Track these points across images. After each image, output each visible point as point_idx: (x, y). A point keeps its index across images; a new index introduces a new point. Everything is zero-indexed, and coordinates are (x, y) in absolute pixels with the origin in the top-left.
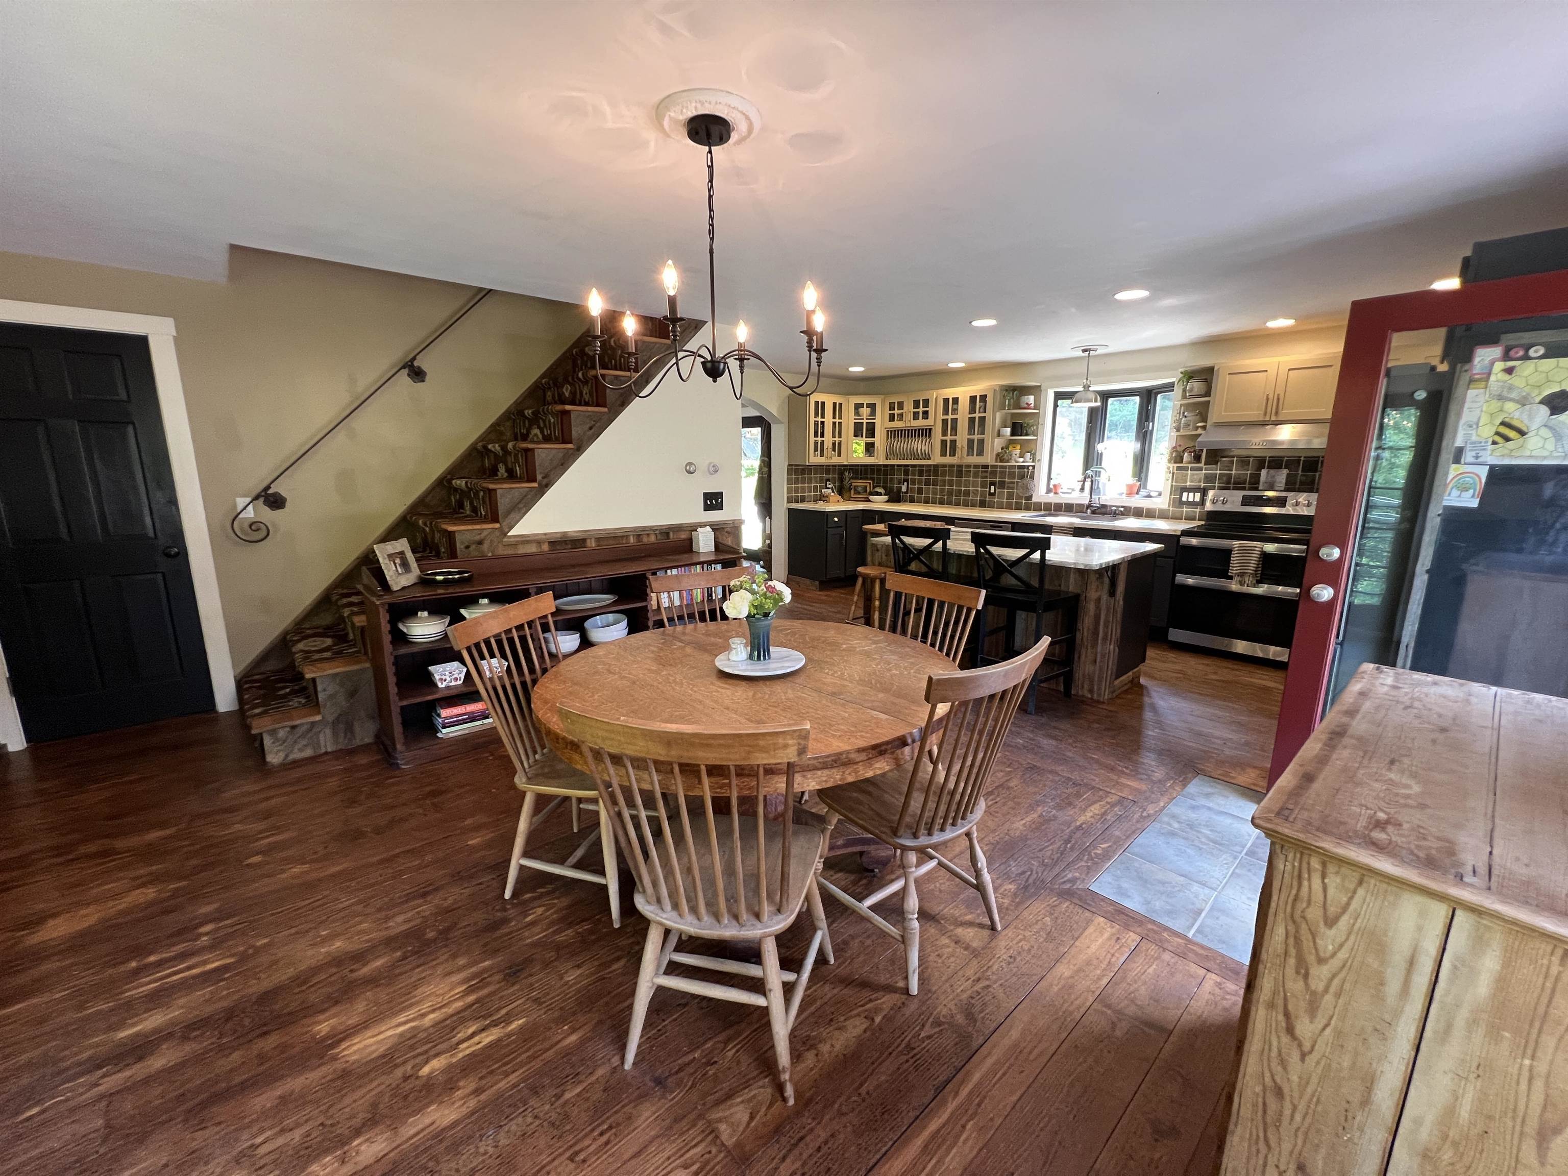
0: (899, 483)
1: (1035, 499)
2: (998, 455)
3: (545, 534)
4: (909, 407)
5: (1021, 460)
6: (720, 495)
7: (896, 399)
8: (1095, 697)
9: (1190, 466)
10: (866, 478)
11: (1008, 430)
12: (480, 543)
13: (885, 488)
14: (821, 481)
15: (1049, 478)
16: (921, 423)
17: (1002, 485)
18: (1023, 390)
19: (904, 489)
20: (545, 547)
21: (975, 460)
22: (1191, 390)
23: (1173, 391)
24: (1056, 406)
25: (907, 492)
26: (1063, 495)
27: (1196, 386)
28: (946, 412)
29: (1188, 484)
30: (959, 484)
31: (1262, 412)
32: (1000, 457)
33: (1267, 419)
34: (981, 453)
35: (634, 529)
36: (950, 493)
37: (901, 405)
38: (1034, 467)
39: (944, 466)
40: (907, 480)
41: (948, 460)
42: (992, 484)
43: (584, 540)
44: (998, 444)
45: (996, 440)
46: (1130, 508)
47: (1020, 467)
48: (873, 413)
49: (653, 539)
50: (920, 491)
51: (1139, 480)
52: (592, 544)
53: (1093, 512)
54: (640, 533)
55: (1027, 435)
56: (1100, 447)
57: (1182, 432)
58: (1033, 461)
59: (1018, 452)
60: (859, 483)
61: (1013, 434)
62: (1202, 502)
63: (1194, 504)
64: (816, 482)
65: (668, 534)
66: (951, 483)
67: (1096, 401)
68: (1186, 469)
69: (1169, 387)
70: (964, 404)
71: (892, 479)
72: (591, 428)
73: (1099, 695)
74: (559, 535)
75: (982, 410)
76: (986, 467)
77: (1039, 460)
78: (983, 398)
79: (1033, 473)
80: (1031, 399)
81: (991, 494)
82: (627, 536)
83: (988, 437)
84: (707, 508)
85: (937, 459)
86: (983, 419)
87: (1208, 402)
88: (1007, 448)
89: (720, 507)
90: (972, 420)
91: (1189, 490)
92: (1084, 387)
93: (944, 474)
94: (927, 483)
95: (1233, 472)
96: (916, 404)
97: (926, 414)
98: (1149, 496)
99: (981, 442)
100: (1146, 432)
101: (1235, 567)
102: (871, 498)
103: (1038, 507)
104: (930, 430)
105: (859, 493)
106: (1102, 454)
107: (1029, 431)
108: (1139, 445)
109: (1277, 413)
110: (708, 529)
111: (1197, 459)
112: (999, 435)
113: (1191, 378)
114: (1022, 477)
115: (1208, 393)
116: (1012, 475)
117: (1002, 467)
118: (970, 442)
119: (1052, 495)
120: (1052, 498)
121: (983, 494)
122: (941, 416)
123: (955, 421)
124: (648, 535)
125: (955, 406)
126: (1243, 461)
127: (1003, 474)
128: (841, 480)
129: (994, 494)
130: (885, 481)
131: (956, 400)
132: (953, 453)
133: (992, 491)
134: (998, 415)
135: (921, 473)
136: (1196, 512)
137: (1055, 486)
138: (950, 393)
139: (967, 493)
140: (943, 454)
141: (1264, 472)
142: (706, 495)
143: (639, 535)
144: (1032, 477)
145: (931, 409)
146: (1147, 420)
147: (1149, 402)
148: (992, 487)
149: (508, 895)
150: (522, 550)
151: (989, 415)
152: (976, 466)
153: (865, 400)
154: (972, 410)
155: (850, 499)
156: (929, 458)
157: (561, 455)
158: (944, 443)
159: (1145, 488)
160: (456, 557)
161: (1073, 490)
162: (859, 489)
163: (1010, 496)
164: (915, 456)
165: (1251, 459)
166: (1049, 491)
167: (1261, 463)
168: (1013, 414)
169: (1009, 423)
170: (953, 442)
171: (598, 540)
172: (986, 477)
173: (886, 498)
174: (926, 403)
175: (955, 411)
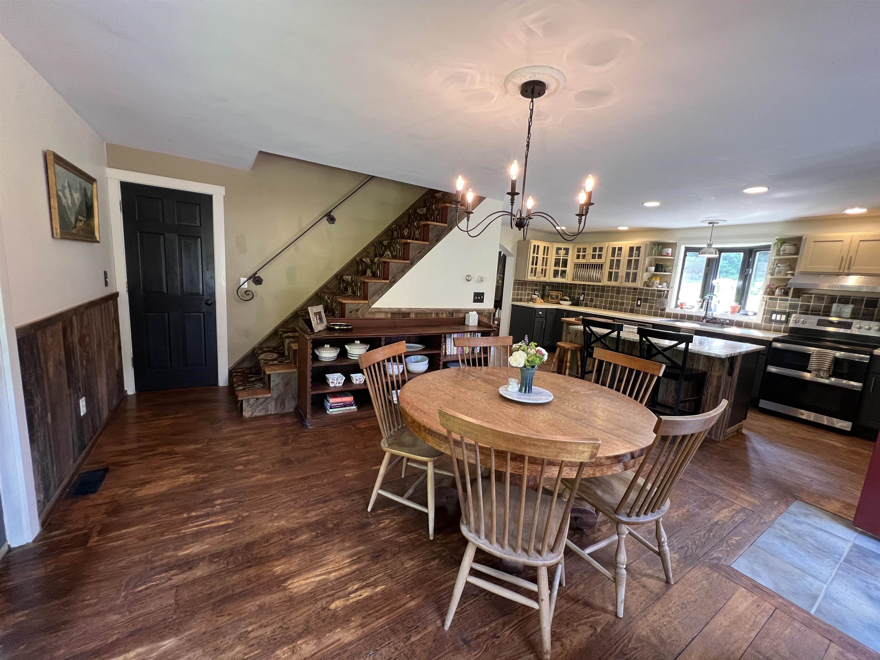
0: (579, 295)
1: (667, 311)
2: (645, 282)
3: (390, 308)
4: (590, 252)
5: (660, 286)
6: (482, 294)
7: (582, 247)
8: (713, 438)
9: (779, 297)
10: (558, 291)
11: (653, 268)
12: (357, 310)
13: (569, 297)
14: (532, 290)
15: (677, 299)
16: (597, 261)
17: (646, 300)
18: (665, 245)
19: (582, 298)
20: (389, 316)
21: (630, 284)
22: (784, 250)
23: (769, 250)
24: (685, 255)
25: (583, 300)
26: (687, 310)
27: (788, 248)
28: (613, 255)
29: (777, 309)
30: (617, 298)
31: (838, 267)
32: (646, 284)
33: (841, 271)
34: (634, 280)
35: (435, 310)
36: (611, 303)
37: (585, 250)
38: (668, 291)
39: (609, 287)
40: (584, 294)
41: (612, 283)
42: (640, 299)
43: (409, 313)
44: (646, 276)
45: (645, 274)
46: (734, 321)
47: (658, 291)
48: (567, 253)
49: (444, 316)
50: (592, 300)
51: (740, 303)
52: (413, 316)
53: (707, 322)
54: (438, 312)
55: (665, 272)
56: (714, 282)
57: (775, 276)
58: (668, 288)
59: (658, 281)
60: (554, 293)
61: (655, 271)
62: (787, 321)
63: (780, 322)
64: (529, 290)
65: (453, 314)
66: (612, 297)
67: (716, 254)
68: (776, 299)
69: (767, 248)
70: (625, 251)
71: (574, 292)
72: (419, 253)
73: (716, 437)
74: (397, 310)
75: (637, 255)
76: (635, 289)
77: (672, 288)
78: (638, 248)
79: (667, 295)
80: (670, 251)
81: (637, 305)
82: (431, 313)
83: (639, 271)
84: (475, 301)
85: (605, 282)
86: (637, 261)
87: (797, 259)
88: (652, 278)
89: (482, 301)
90: (630, 261)
91: (777, 313)
92: (708, 245)
93: (608, 291)
94: (597, 296)
95: (812, 304)
96: (595, 250)
97: (600, 256)
98: (747, 315)
99: (635, 274)
100: (747, 275)
101: (813, 364)
102: (561, 302)
103: (669, 316)
104: (602, 265)
105: (554, 299)
106: (714, 287)
107: (667, 270)
108: (741, 283)
109: (849, 268)
110: (475, 312)
111: (786, 293)
112: (647, 271)
113: (784, 243)
114: (660, 296)
115: (797, 253)
116: (653, 295)
117: (646, 290)
118: (628, 274)
119: (679, 309)
120: (679, 311)
121: (632, 305)
122: (610, 257)
123: (618, 261)
124: (442, 313)
125: (620, 252)
126: (819, 297)
127: (647, 294)
128: (544, 291)
129: (640, 306)
130: (570, 293)
131: (620, 249)
132: (616, 280)
133: (639, 303)
134: (647, 259)
135: (593, 290)
136: (782, 327)
137: (681, 304)
138: (617, 244)
139: (622, 304)
140: (610, 279)
141: (835, 306)
142: (475, 293)
143: (437, 313)
144: (666, 297)
145: (604, 253)
146: (748, 267)
147: (750, 256)
148: (639, 302)
149: (369, 509)
150: (377, 316)
151: (641, 258)
152: (629, 288)
153: (563, 246)
154: (631, 255)
155: (548, 302)
156: (600, 282)
157: (402, 266)
158: (610, 274)
159: (744, 308)
160: (345, 317)
161: (693, 307)
162: (554, 297)
163: (651, 307)
164: (590, 279)
165: (826, 296)
166: (677, 306)
167: (833, 299)
168: (656, 259)
169: (653, 264)
170: (617, 274)
171: (416, 314)
172: (636, 295)
173: (570, 303)
174: (601, 249)
175: (619, 255)
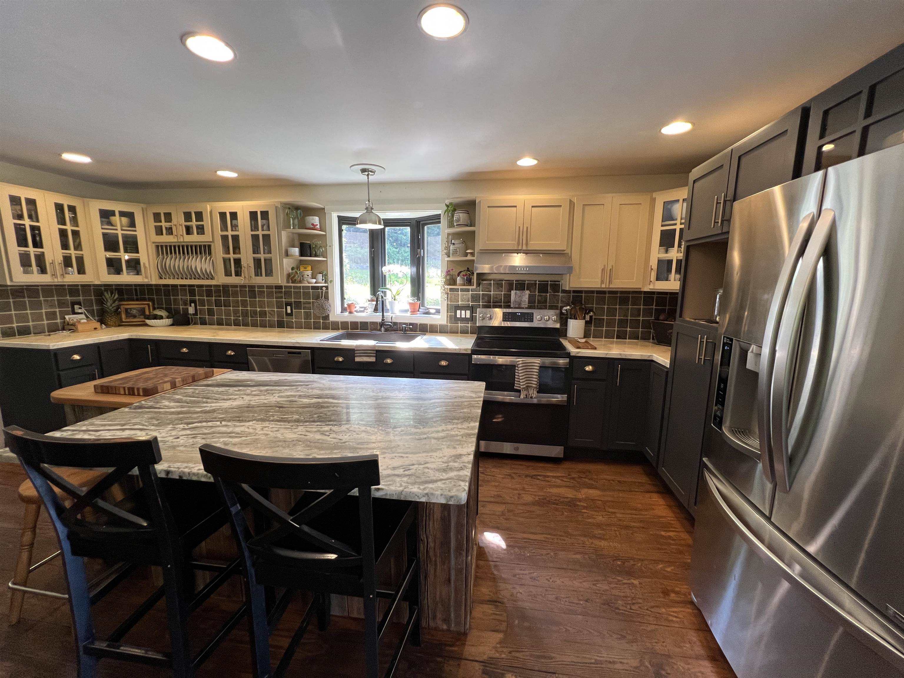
0: (186, 304)
1: (332, 318)
2: (289, 275)
5: (314, 280)
7: (162, 210)
8: (453, 627)
11: (296, 251)
13: (168, 310)
14: (64, 305)
15: (343, 298)
16: (195, 238)
19: (191, 310)
21: (263, 280)
22: (458, 220)
23: (439, 222)
24: (340, 231)
25: (196, 314)
27: (461, 217)
28: (224, 227)
29: (460, 303)
31: (516, 242)
33: (520, 248)
34: (269, 273)
37: (168, 217)
38: (327, 287)
40: (194, 302)
41: (233, 280)
42: (287, 304)
44: (287, 264)
45: (285, 260)
46: (417, 324)
47: (313, 288)
48: (132, 224)
50: (211, 313)
51: (418, 299)
53: (386, 330)
55: (316, 256)
56: (385, 269)
57: (452, 258)
58: (326, 282)
59: (309, 273)
61: (302, 254)
62: (472, 319)
63: (466, 320)
64: (52, 306)
66: (244, 304)
67: (380, 224)
68: (459, 290)
69: (436, 219)
70: (244, 220)
71: (175, 300)
73: (458, 624)
75: (265, 227)
76: (279, 287)
77: (331, 281)
78: (265, 215)
79: (327, 293)
80: (316, 220)
81: (287, 314)
83: (275, 256)
85: (221, 279)
87: (474, 232)
88: (298, 268)
90: (255, 238)
91: (462, 308)
92: (367, 209)
95: (492, 293)
96: (188, 216)
98: (428, 313)
99: (268, 262)
102: (148, 322)
103: (335, 326)
104: (209, 246)
107: (318, 253)
108: (414, 269)
109: (526, 243)
111: (469, 282)
112: (287, 254)
113: (455, 210)
114: (317, 297)
115: (473, 223)
116: (307, 295)
117: (295, 287)
118: (257, 262)
119: (346, 314)
120: (346, 317)
122: (219, 233)
123: (236, 238)
125: (234, 222)
126: (498, 284)
127: (297, 294)
129: (291, 314)
130: (168, 302)
131: (234, 215)
132: (238, 274)
133: (289, 311)
135: (207, 294)
136: (468, 327)
137: (349, 306)
138: (228, 206)
139: (263, 314)
140: (228, 273)
141: (512, 293)
144: (327, 298)
145: (206, 223)
146: (419, 247)
147: (419, 232)
148: (289, 308)
153: (117, 207)
154: (254, 226)
155: (120, 324)
156: (212, 278)
158: (226, 261)
159: (423, 306)
161: (365, 308)
162: (134, 312)
163: (307, 316)
164: (194, 275)
165: (504, 282)
166: (343, 310)
167: (512, 285)
168: (300, 235)
169: (297, 243)
170: (238, 261)
172: (282, 297)
173: (169, 321)
174: (199, 216)
